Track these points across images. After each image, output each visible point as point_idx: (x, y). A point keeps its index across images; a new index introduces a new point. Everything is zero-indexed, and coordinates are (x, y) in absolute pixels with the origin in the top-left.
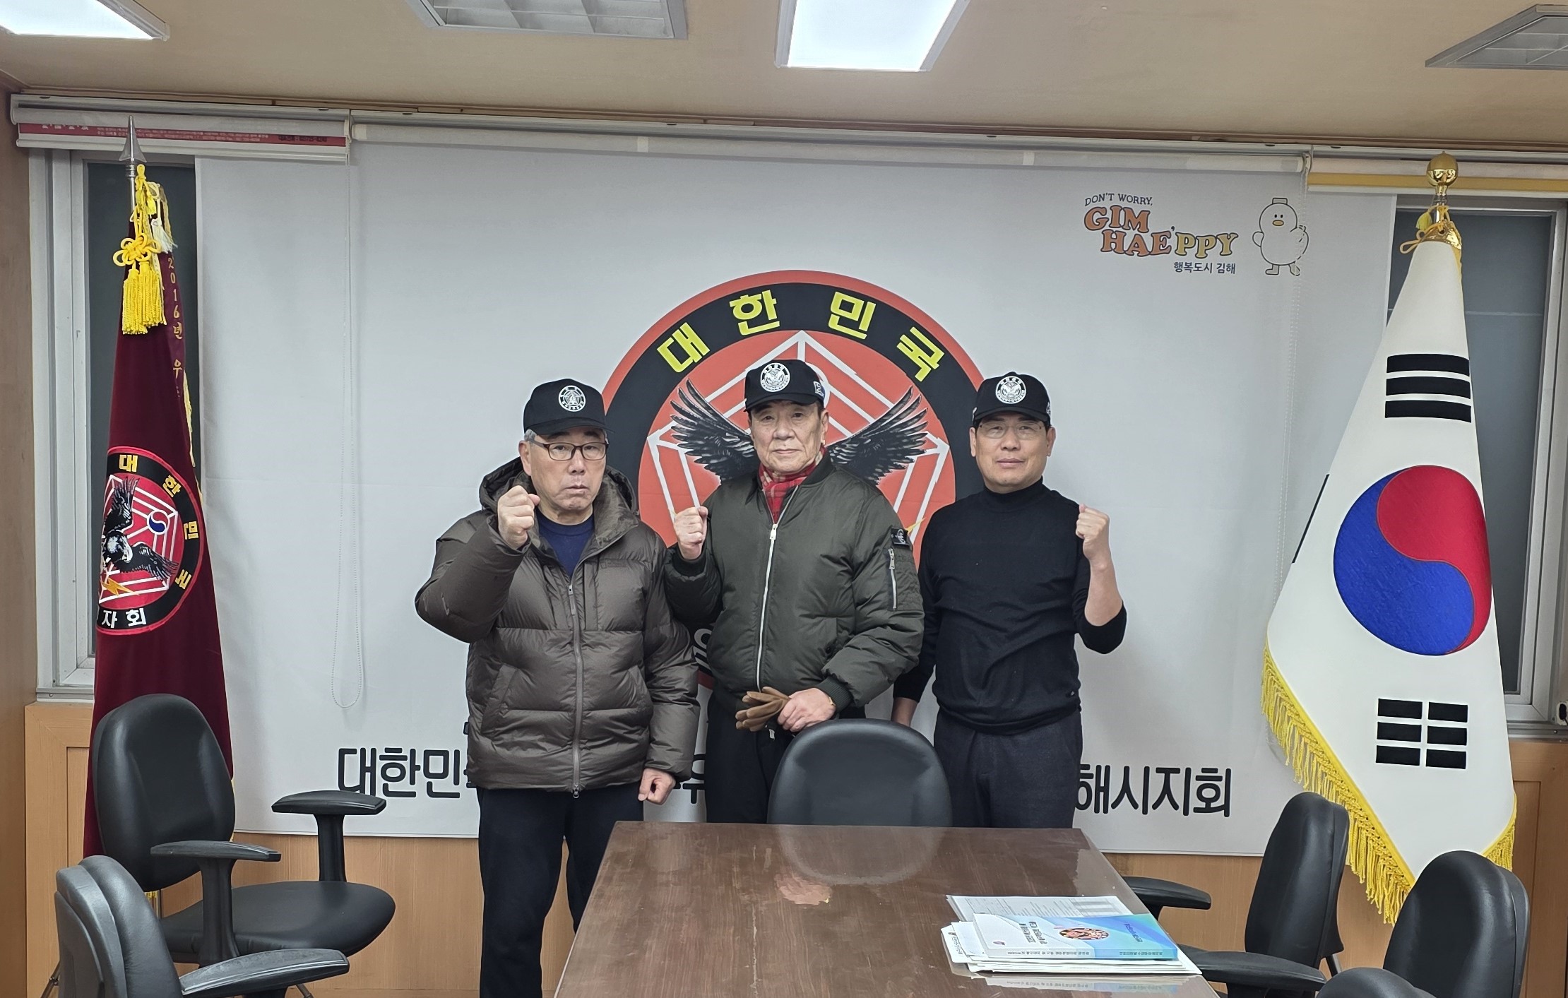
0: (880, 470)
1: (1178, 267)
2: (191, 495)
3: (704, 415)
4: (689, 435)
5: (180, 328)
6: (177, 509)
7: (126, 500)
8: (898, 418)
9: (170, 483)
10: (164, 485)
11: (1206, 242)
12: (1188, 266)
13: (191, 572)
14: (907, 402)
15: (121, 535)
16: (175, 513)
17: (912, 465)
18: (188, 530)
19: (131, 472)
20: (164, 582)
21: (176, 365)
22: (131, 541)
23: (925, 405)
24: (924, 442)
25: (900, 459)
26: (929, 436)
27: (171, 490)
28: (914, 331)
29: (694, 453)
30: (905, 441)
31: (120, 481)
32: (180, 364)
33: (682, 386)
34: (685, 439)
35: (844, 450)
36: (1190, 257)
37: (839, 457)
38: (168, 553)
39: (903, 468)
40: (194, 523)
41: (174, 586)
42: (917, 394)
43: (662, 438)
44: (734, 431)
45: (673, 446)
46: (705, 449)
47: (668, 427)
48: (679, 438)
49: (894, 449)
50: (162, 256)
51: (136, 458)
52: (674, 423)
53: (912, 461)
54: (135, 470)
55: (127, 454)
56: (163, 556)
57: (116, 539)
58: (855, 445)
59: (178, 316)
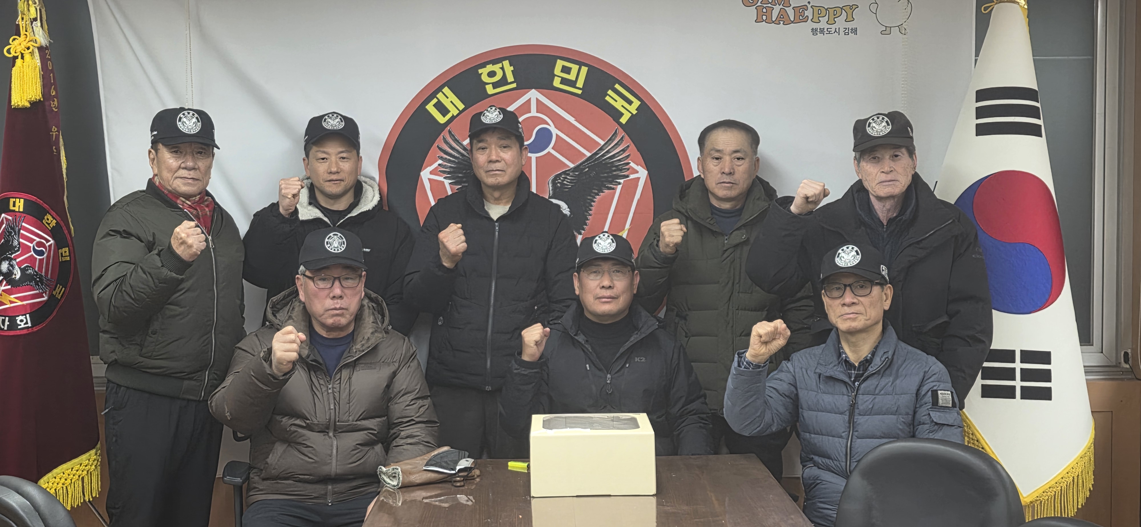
0: (596, 191)
1: (814, 31)
2: (64, 228)
3: (462, 155)
4: (452, 170)
5: (56, 103)
6: (53, 239)
7: (15, 234)
8: (608, 152)
9: (48, 219)
10: (44, 221)
11: (833, 13)
12: (822, 31)
13: (64, 286)
14: (614, 139)
15: (10, 260)
16: (52, 242)
17: (620, 187)
18: (62, 254)
19: (19, 212)
20: (44, 294)
21: (53, 130)
22: (19, 264)
23: (628, 142)
24: (628, 169)
25: (611, 182)
26: (632, 164)
27: (49, 224)
28: (617, 86)
29: (455, 183)
30: (614, 168)
31: (10, 218)
32: (56, 129)
33: (445, 133)
34: (449, 173)
36: (823, 24)
37: (565, 182)
38: (47, 271)
39: (613, 189)
40: (67, 249)
41: (51, 296)
42: (621, 133)
43: (431, 173)
45: (441, 179)
46: (464, 180)
47: (436, 165)
48: (444, 172)
49: (606, 175)
50: (41, 49)
51: (22, 201)
52: (440, 162)
53: (620, 183)
54: (21, 210)
55: (16, 198)
56: (43, 274)
57: (8, 262)
59: (54, 94)
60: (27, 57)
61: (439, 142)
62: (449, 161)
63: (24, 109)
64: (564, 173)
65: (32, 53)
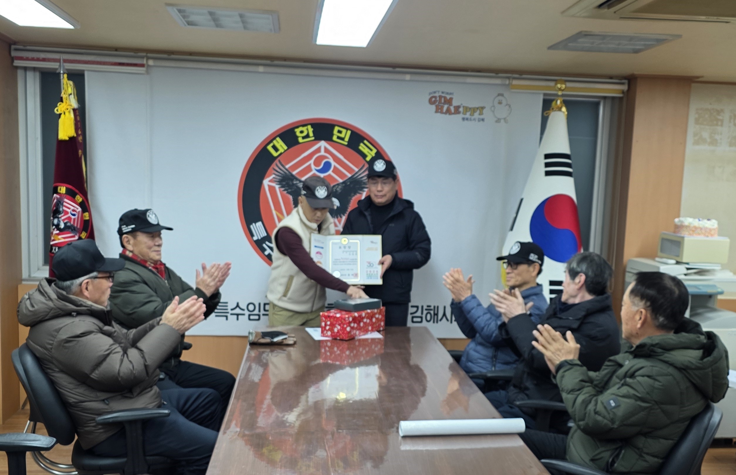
1: (463, 119)
2: (86, 202)
3: (285, 173)
4: (280, 180)
5: (80, 138)
6: (81, 208)
7: (61, 205)
8: (360, 175)
9: (78, 198)
10: (76, 199)
11: (473, 110)
12: (467, 119)
13: (86, 232)
14: (363, 168)
15: (59, 218)
17: (365, 193)
18: (85, 216)
19: (63, 194)
20: (76, 236)
22: (63, 220)
25: (361, 190)
27: (78, 200)
28: (365, 142)
29: (282, 187)
30: (362, 183)
31: (58, 197)
32: (81, 152)
34: (278, 182)
35: (339, 187)
36: (468, 115)
39: (362, 194)
40: (87, 213)
41: (80, 237)
42: (367, 165)
43: (270, 181)
45: (274, 185)
46: (286, 186)
47: (271, 177)
48: (276, 181)
49: (358, 186)
50: (74, 110)
51: (64, 188)
52: (274, 176)
53: (365, 191)
54: (64, 192)
55: (61, 186)
56: (76, 226)
57: (57, 219)
58: (344, 185)
59: (79, 133)
60: (67, 114)
61: (274, 166)
62: (278, 176)
63: (65, 141)
64: (338, 185)
65: (69, 112)
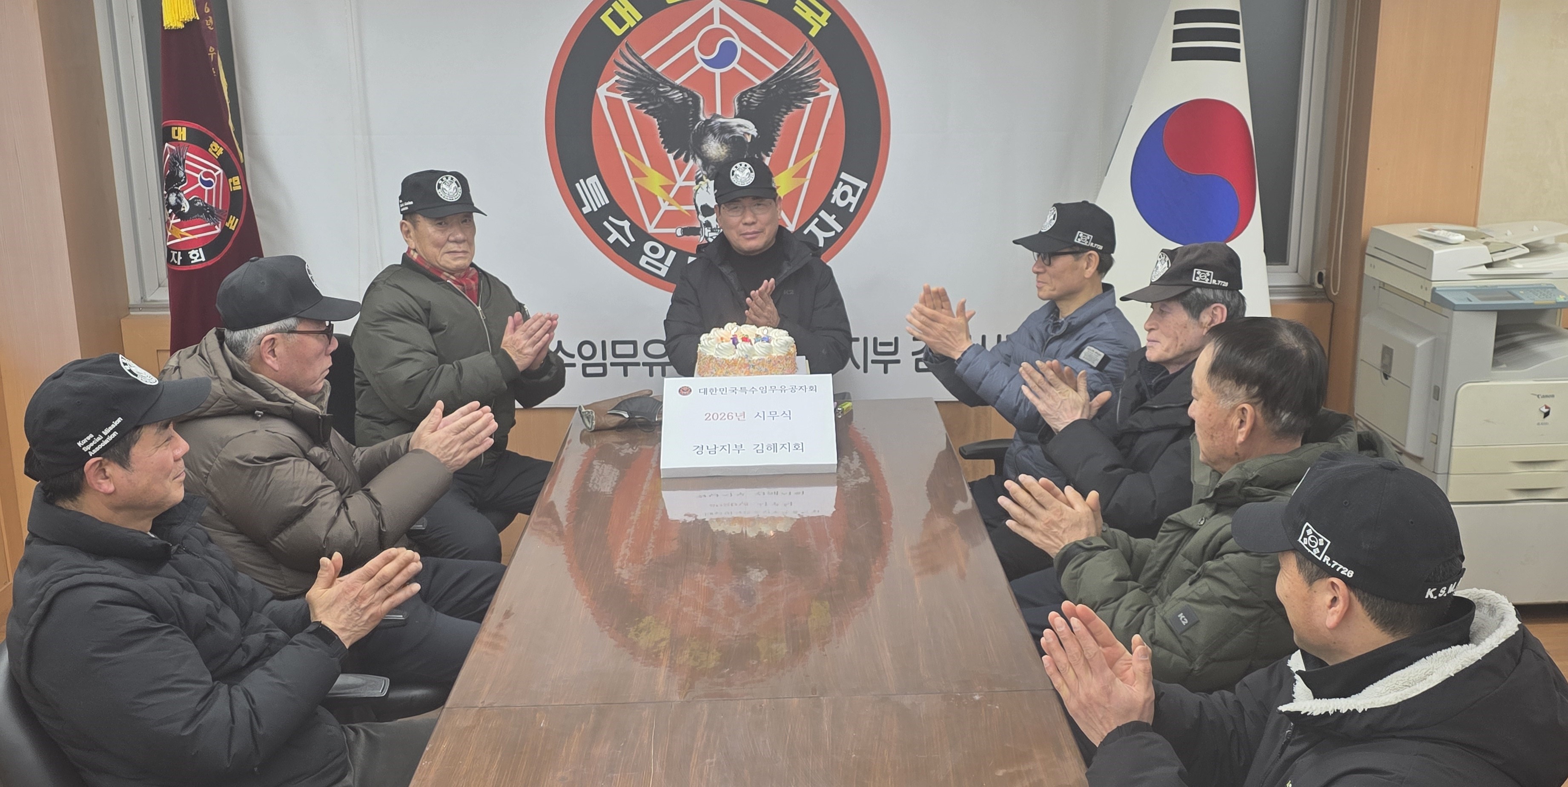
0: (784, 110)
2: (232, 156)
3: (641, 70)
4: (630, 87)
5: (211, 21)
6: (222, 168)
7: (180, 163)
8: (797, 67)
9: (214, 148)
10: (210, 150)
13: (238, 217)
14: (803, 54)
15: (177, 192)
16: (220, 171)
17: (809, 106)
18: (232, 183)
19: (182, 141)
20: (216, 227)
21: (210, 51)
22: (187, 196)
23: (817, 57)
24: (818, 86)
25: (801, 100)
26: (823, 81)
27: (215, 153)
29: (635, 101)
30: (803, 86)
31: (174, 148)
32: (213, 50)
33: (622, 47)
34: (627, 90)
35: (755, 95)
37: (751, 100)
38: (218, 203)
39: (802, 108)
40: (237, 178)
41: (225, 229)
42: (811, 47)
43: (608, 90)
44: (666, 82)
45: (619, 96)
46: (644, 97)
47: (612, 81)
48: (622, 89)
49: (794, 93)
51: (184, 129)
52: (617, 78)
53: (809, 102)
54: (184, 139)
55: (177, 126)
56: (214, 206)
57: (175, 195)
58: (764, 91)
59: (208, 11)
61: (616, 56)
62: (627, 77)
63: (177, 31)
64: (751, 90)
